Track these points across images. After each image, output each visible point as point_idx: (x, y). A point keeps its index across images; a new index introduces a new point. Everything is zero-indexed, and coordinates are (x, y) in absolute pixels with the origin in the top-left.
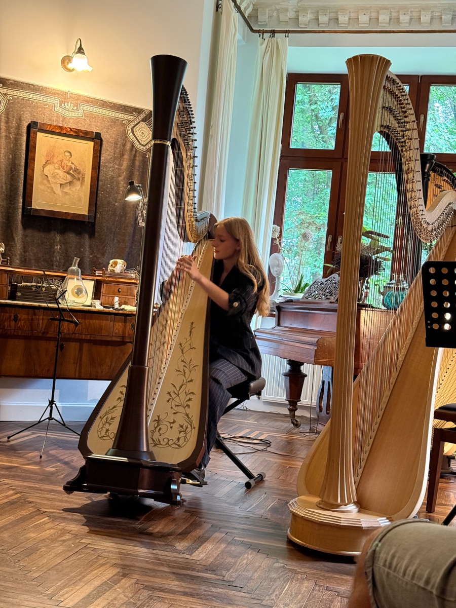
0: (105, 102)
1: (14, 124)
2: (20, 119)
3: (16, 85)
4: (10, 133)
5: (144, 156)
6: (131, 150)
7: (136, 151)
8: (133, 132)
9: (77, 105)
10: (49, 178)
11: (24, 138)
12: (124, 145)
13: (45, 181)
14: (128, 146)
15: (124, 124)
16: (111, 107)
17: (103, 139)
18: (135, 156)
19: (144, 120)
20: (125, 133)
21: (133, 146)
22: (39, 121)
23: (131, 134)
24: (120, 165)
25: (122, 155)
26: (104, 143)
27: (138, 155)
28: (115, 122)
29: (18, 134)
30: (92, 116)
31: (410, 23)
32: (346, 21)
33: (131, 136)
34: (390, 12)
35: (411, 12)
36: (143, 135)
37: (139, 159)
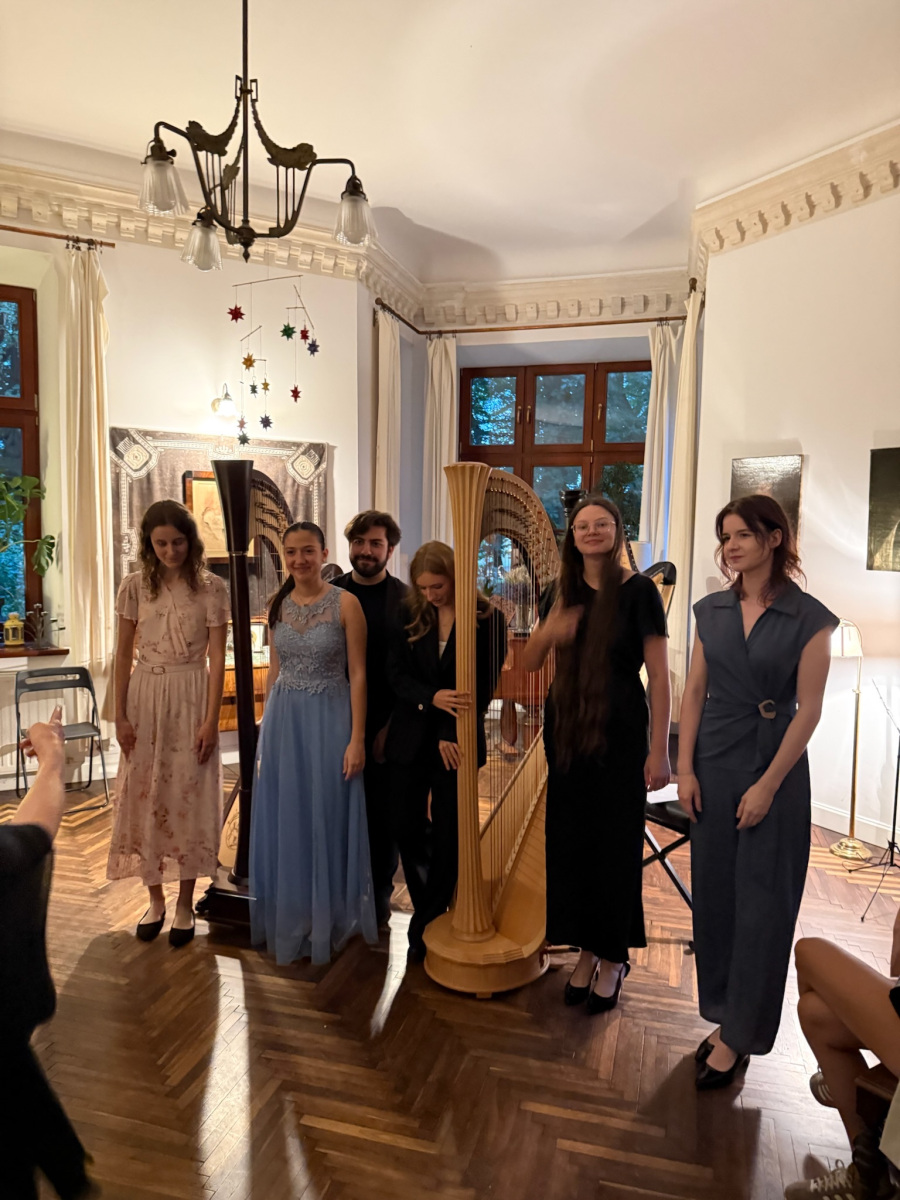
0: (262, 440)
1: (168, 475)
2: (174, 470)
3: (166, 436)
4: (165, 485)
5: (307, 489)
6: (294, 485)
7: (299, 485)
8: (293, 467)
9: (232, 447)
10: (211, 525)
11: (180, 488)
12: (285, 481)
13: (206, 529)
14: (290, 482)
15: (283, 461)
16: (268, 445)
18: (298, 491)
19: (304, 453)
20: (285, 469)
21: (294, 481)
22: (193, 469)
23: (292, 469)
27: (300, 489)
29: (173, 486)
31: (579, 314)
32: (514, 316)
33: (291, 471)
34: (558, 304)
35: (579, 302)
36: (304, 469)
37: (302, 493)
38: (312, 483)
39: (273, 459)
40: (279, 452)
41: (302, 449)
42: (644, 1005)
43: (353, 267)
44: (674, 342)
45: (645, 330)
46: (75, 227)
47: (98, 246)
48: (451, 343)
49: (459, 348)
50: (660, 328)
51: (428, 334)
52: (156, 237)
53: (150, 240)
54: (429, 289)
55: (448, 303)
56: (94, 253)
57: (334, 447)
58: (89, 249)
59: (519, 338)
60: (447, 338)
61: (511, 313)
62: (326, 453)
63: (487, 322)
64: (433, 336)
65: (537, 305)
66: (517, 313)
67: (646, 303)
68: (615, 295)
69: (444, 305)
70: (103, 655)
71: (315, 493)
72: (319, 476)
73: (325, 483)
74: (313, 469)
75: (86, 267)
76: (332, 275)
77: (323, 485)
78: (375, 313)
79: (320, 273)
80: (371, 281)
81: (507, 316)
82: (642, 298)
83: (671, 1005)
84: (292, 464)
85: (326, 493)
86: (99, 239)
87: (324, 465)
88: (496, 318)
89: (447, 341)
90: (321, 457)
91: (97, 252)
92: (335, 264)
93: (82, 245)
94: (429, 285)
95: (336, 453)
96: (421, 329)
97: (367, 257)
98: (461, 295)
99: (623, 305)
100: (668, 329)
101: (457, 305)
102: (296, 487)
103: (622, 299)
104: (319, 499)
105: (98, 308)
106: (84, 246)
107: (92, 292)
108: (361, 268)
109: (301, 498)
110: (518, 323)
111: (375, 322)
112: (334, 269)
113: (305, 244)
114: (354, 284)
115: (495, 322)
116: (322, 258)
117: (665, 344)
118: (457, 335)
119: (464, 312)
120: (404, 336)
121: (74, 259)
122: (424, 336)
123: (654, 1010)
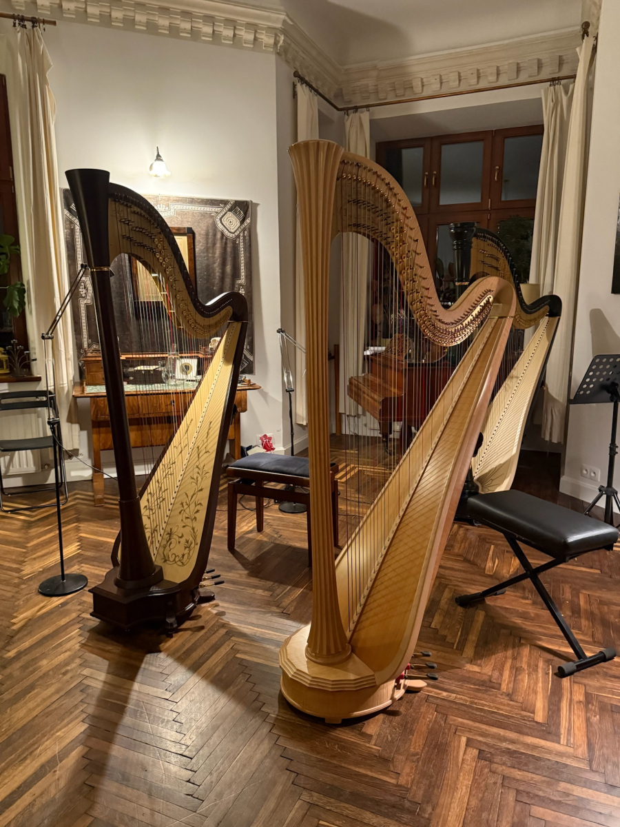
0: (193, 199)
5: (234, 242)
6: (222, 238)
7: (227, 239)
8: (221, 222)
9: (168, 206)
12: (215, 235)
14: (219, 236)
15: (212, 217)
16: (199, 203)
17: (195, 232)
18: (226, 244)
19: (230, 210)
20: (214, 224)
21: (223, 235)
23: (220, 224)
24: (214, 253)
25: (214, 244)
26: (197, 236)
27: (228, 242)
28: (204, 216)
30: (182, 214)
31: (478, 82)
32: (420, 89)
33: (220, 225)
34: (459, 73)
35: (478, 70)
36: (231, 224)
37: (229, 245)
38: (238, 236)
39: (204, 215)
40: (208, 209)
41: (228, 206)
42: (505, 745)
43: (272, 41)
44: (565, 99)
45: (539, 92)
46: (23, 9)
47: (41, 24)
48: (365, 117)
49: (372, 122)
50: (552, 88)
51: (346, 110)
52: (94, 16)
53: (89, 20)
54: (346, 70)
55: (364, 82)
56: (37, 30)
57: (257, 205)
58: (33, 27)
59: (425, 108)
60: (362, 112)
61: (417, 84)
62: (250, 209)
63: (397, 96)
64: (349, 111)
65: (441, 76)
66: (423, 86)
67: (540, 65)
68: (510, 61)
69: (359, 84)
70: (65, 381)
71: (241, 245)
72: (244, 230)
73: (250, 236)
74: (239, 224)
75: (31, 43)
76: (253, 49)
77: (247, 238)
78: (294, 86)
79: (243, 48)
80: (289, 56)
81: (415, 89)
82: (536, 61)
83: (535, 747)
84: (221, 219)
85: (250, 245)
86: (41, 18)
87: (248, 221)
88: (405, 91)
89: (362, 115)
90: (245, 213)
91: (39, 30)
92: (255, 39)
93: (26, 23)
94: (346, 67)
95: (259, 209)
96: (339, 107)
97: (284, 32)
98: (374, 73)
99: (518, 70)
100: (560, 88)
101: (371, 83)
102: (224, 240)
103: (518, 64)
104: (245, 251)
105: (44, 81)
106: (29, 24)
107: (37, 66)
108: (279, 42)
109: (229, 250)
110: (425, 94)
111: (295, 95)
112: (254, 44)
113: (227, 20)
114: (273, 57)
115: (403, 95)
116: (242, 33)
117: (557, 102)
118: (370, 108)
119: (377, 89)
120: (322, 110)
121: (19, 34)
122: (343, 112)
123: (515, 752)
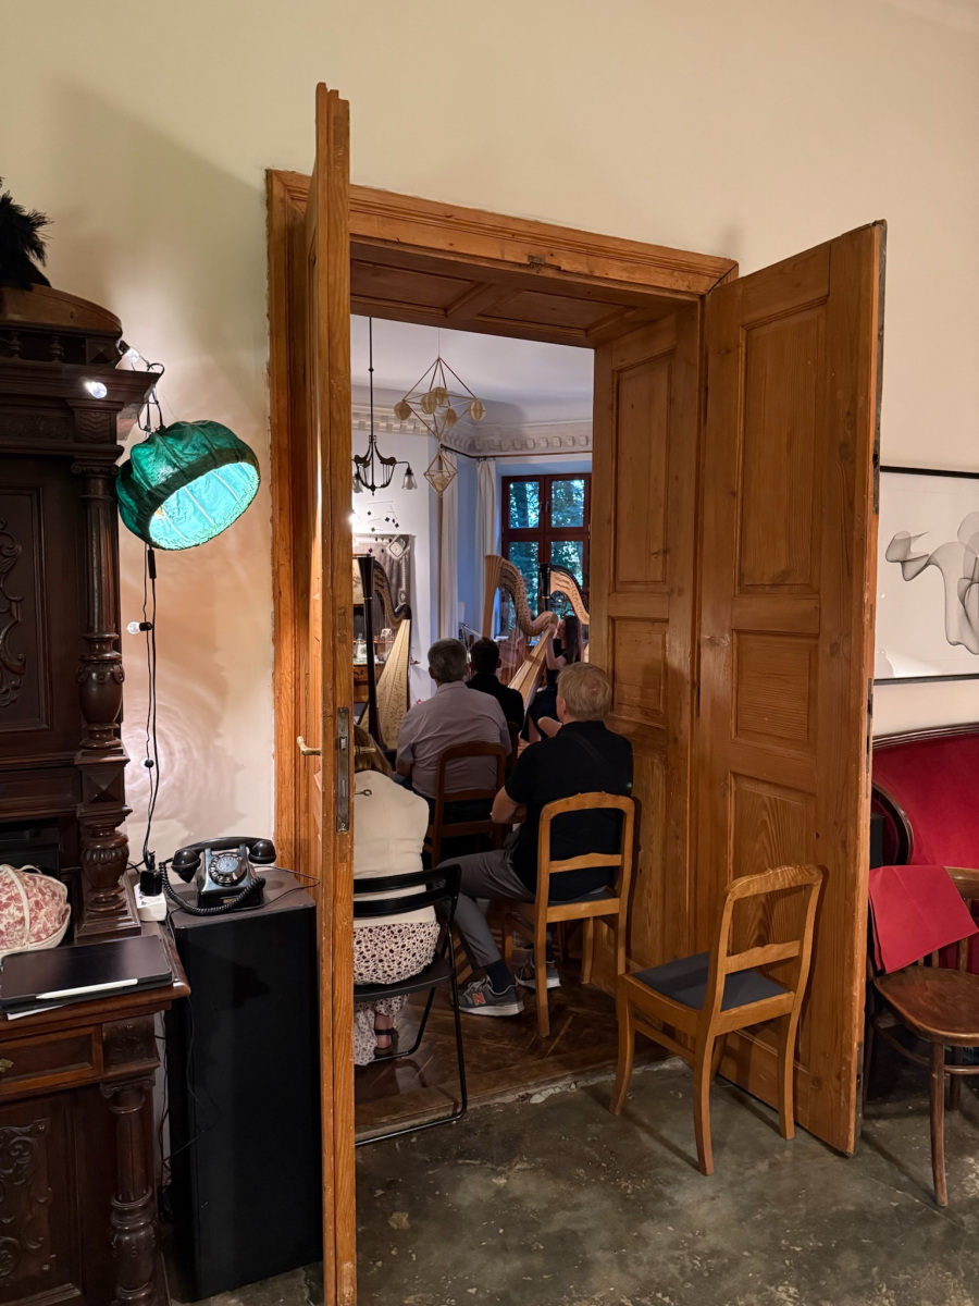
5: (398, 562)
7: (393, 561)
8: (390, 550)
12: (385, 558)
15: (384, 548)
16: (375, 537)
21: (390, 559)
31: (573, 445)
34: (561, 439)
35: (574, 437)
36: (396, 550)
37: (395, 564)
38: (401, 559)
39: (378, 545)
40: (381, 541)
41: (395, 538)
48: (492, 464)
55: (491, 438)
57: (415, 537)
59: (538, 460)
60: (490, 461)
61: (530, 444)
62: (410, 540)
63: (515, 450)
64: (479, 459)
66: (534, 444)
69: (487, 439)
71: (404, 565)
72: (406, 554)
74: (402, 551)
76: (413, 434)
77: (408, 560)
78: (440, 452)
79: (406, 434)
80: (437, 436)
81: (528, 446)
84: (390, 547)
85: (409, 564)
87: (408, 548)
88: (521, 446)
94: (478, 428)
96: (472, 456)
98: (498, 433)
101: (496, 439)
102: (391, 563)
104: (406, 568)
109: (395, 568)
110: (535, 451)
111: (440, 456)
112: (414, 430)
114: (426, 438)
115: (521, 449)
116: (407, 425)
118: (496, 458)
119: (502, 445)
120: (460, 462)
122: (475, 460)
